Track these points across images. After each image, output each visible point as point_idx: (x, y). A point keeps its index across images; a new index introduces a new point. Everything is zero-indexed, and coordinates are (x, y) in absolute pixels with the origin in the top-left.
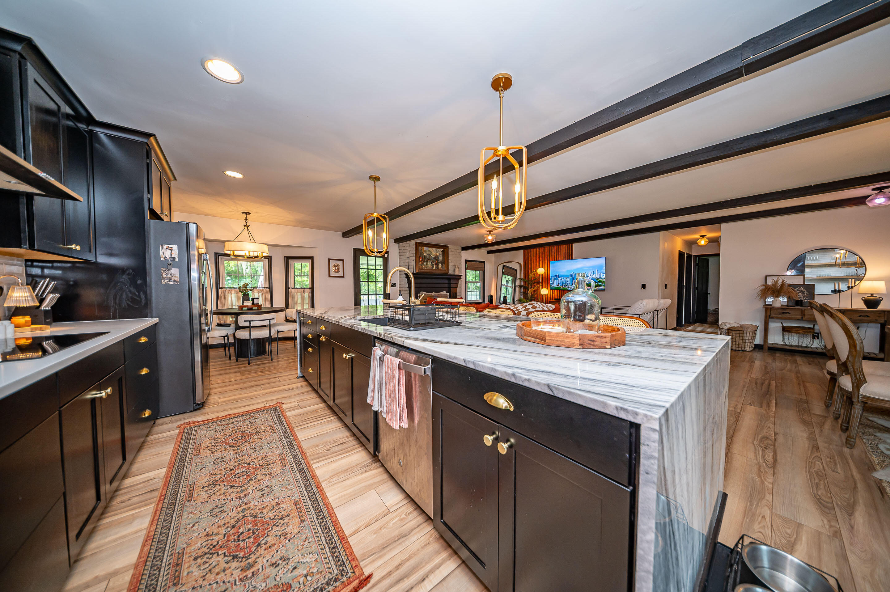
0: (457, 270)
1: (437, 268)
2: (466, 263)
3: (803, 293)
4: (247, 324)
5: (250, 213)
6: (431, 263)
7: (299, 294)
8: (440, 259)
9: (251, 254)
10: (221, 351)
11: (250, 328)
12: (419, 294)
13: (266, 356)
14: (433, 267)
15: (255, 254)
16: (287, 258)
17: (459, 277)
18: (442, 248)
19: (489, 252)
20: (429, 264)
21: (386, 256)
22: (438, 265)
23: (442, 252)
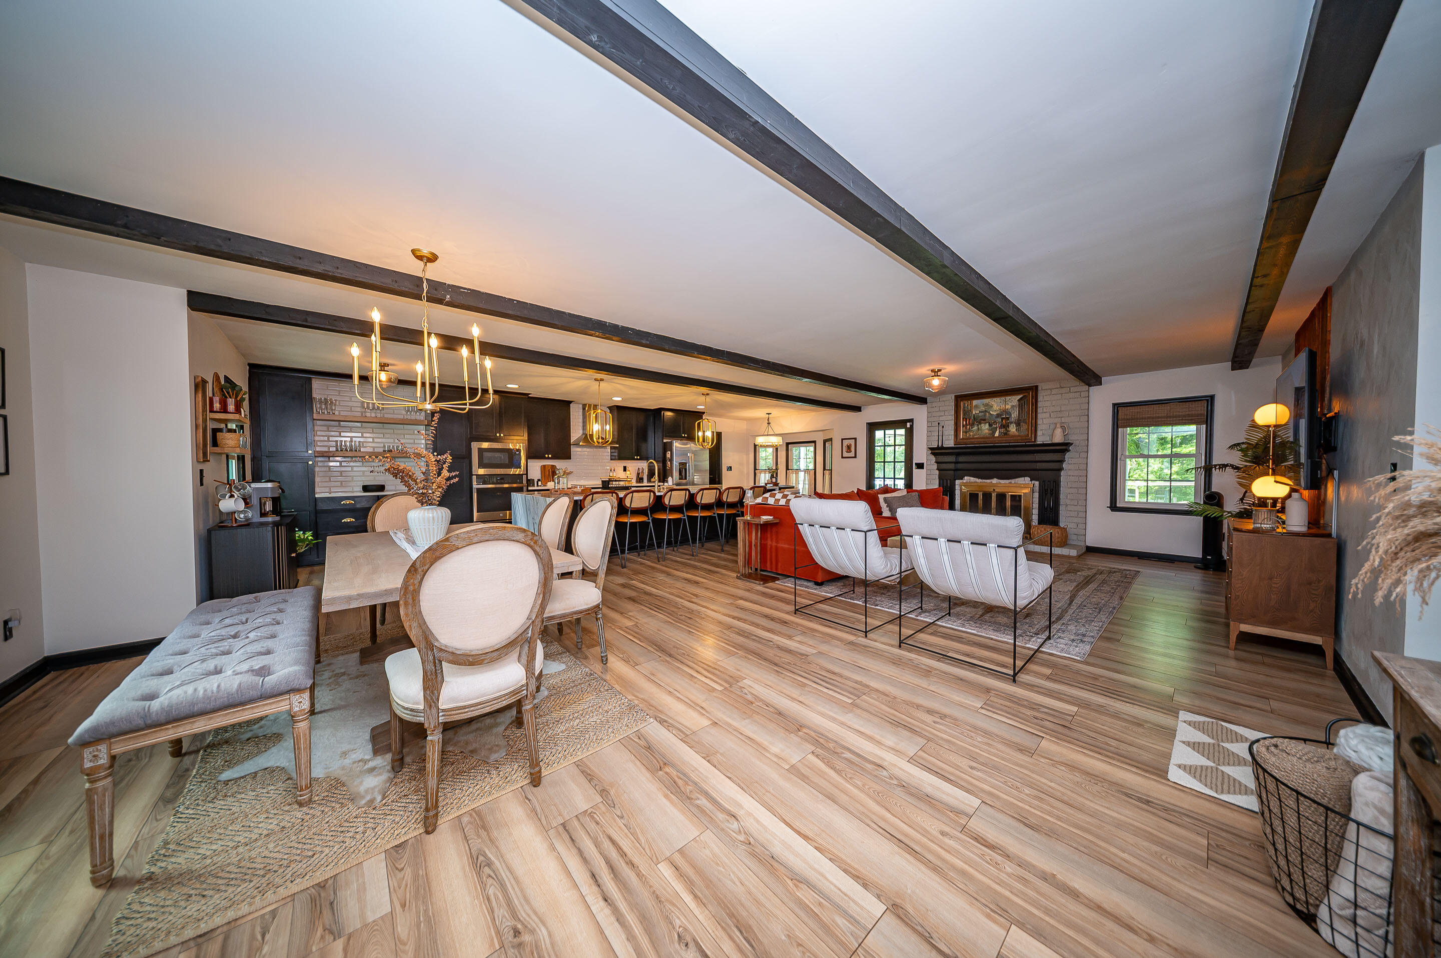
0: (1060, 432)
1: (1005, 434)
2: (1119, 412)
6: (990, 425)
8: (1015, 415)
12: (957, 482)
14: (994, 432)
17: (1063, 448)
18: (1018, 394)
20: (985, 427)
21: (908, 425)
22: (1008, 426)
23: (1020, 400)
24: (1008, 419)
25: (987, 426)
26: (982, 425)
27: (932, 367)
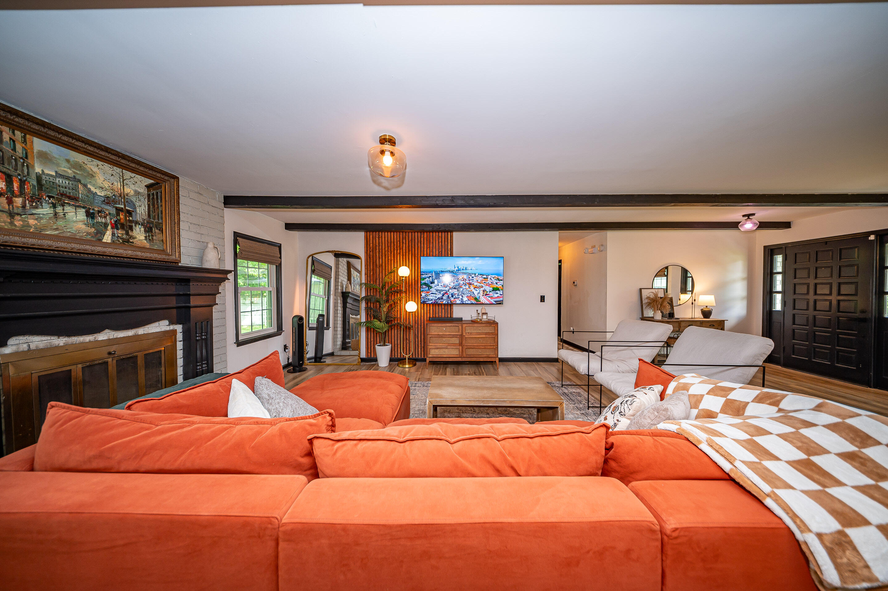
0: (208, 257)
2: (236, 242)
8: (140, 210)
17: (218, 275)
19: (288, 224)
22: (131, 228)
23: (148, 187)
24: (129, 213)
25: (81, 215)
26: (68, 209)
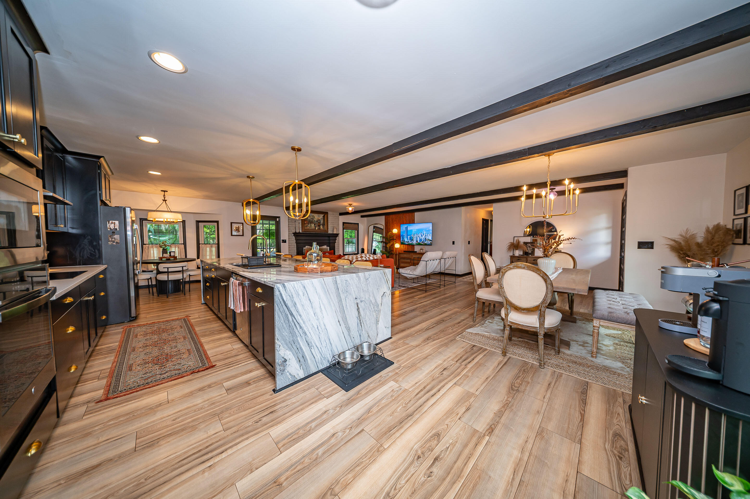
0: (335, 230)
1: (319, 229)
2: (343, 225)
3: (530, 248)
4: (166, 270)
5: (167, 191)
6: (315, 225)
7: (208, 249)
8: (322, 222)
9: (169, 220)
10: (146, 291)
11: (168, 272)
12: (304, 248)
13: (181, 293)
14: (316, 228)
15: (172, 220)
16: (198, 222)
17: (337, 235)
18: (323, 214)
19: (362, 216)
20: (313, 225)
21: (278, 220)
22: (320, 226)
23: (323, 216)
24: (320, 223)
27: (349, 203)
